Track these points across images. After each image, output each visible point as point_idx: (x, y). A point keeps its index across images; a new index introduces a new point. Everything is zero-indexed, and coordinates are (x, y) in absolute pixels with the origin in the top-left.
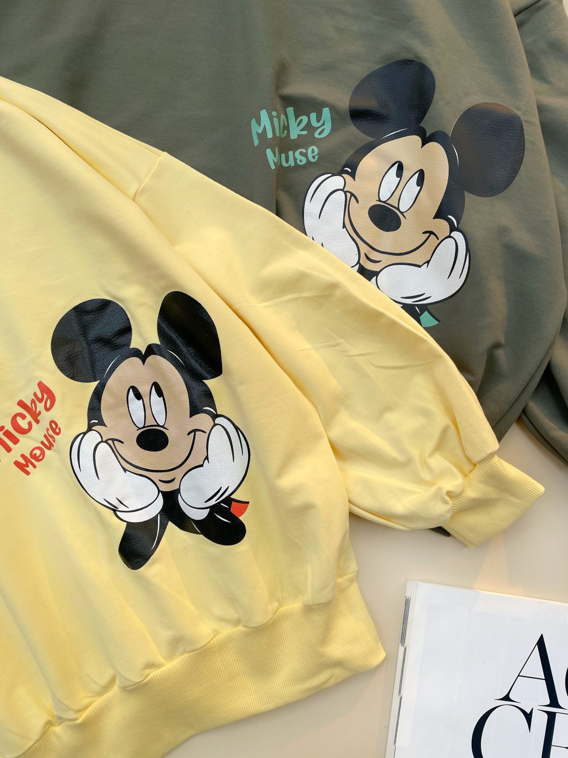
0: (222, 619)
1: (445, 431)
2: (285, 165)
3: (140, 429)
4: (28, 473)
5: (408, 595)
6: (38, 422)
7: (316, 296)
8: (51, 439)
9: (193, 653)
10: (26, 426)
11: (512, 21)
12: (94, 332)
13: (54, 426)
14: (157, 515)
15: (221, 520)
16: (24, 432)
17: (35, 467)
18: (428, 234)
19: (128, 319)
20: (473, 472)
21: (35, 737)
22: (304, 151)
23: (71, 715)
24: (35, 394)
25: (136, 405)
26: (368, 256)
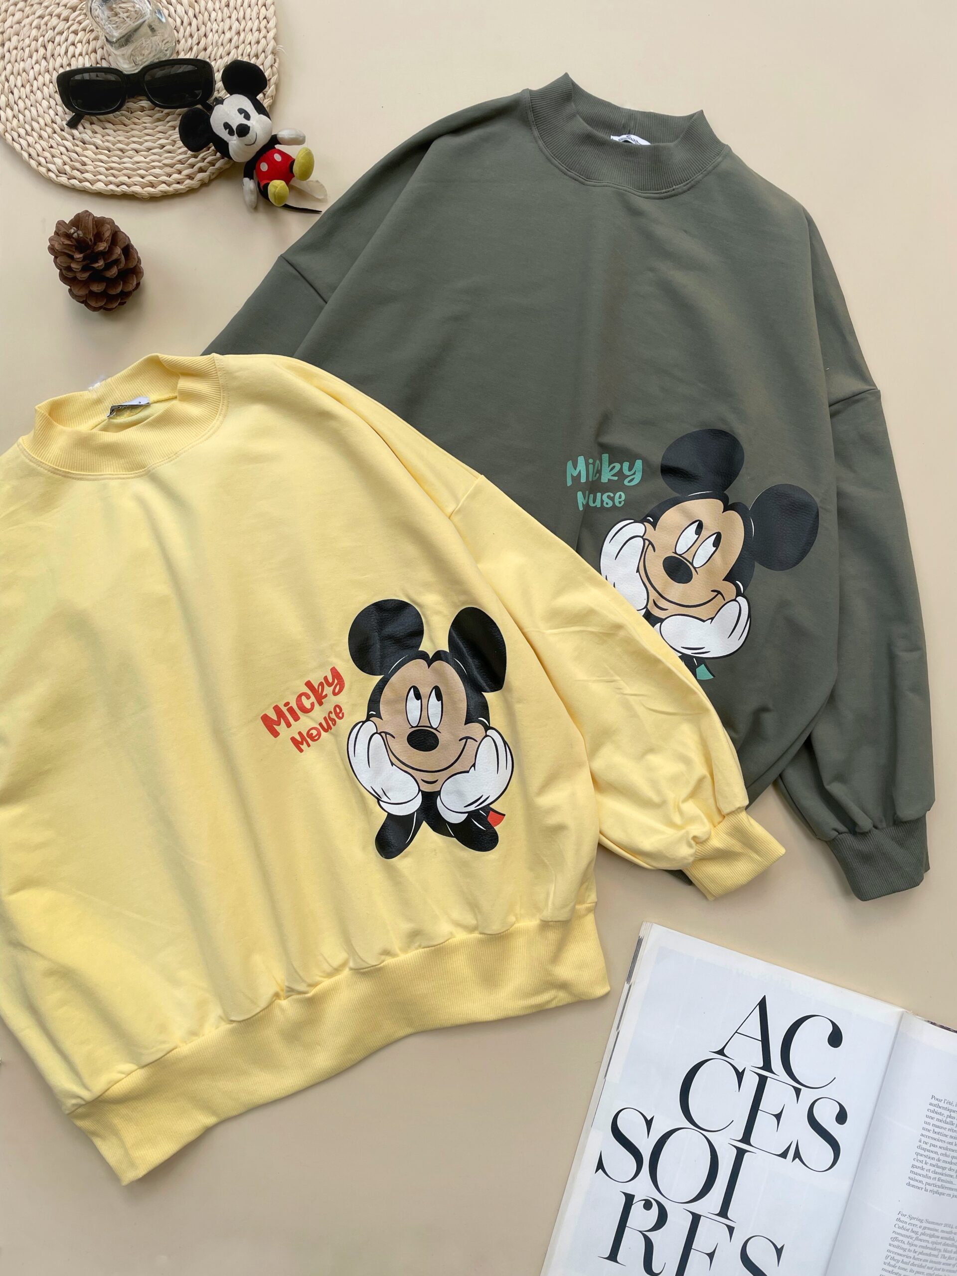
0: (458, 924)
1: (701, 781)
2: (591, 504)
3: (413, 727)
4: (301, 751)
5: (641, 935)
6: (321, 704)
7: (601, 633)
8: (330, 722)
9: (428, 949)
10: (308, 706)
11: (826, 411)
12: (389, 630)
13: (338, 710)
14: (414, 813)
15: (477, 826)
16: (305, 711)
17: (309, 745)
18: (716, 593)
19: (422, 624)
20: (722, 823)
21: (263, 1004)
22: (612, 495)
23: (302, 987)
24: (326, 678)
25: (414, 705)
26: (657, 603)
